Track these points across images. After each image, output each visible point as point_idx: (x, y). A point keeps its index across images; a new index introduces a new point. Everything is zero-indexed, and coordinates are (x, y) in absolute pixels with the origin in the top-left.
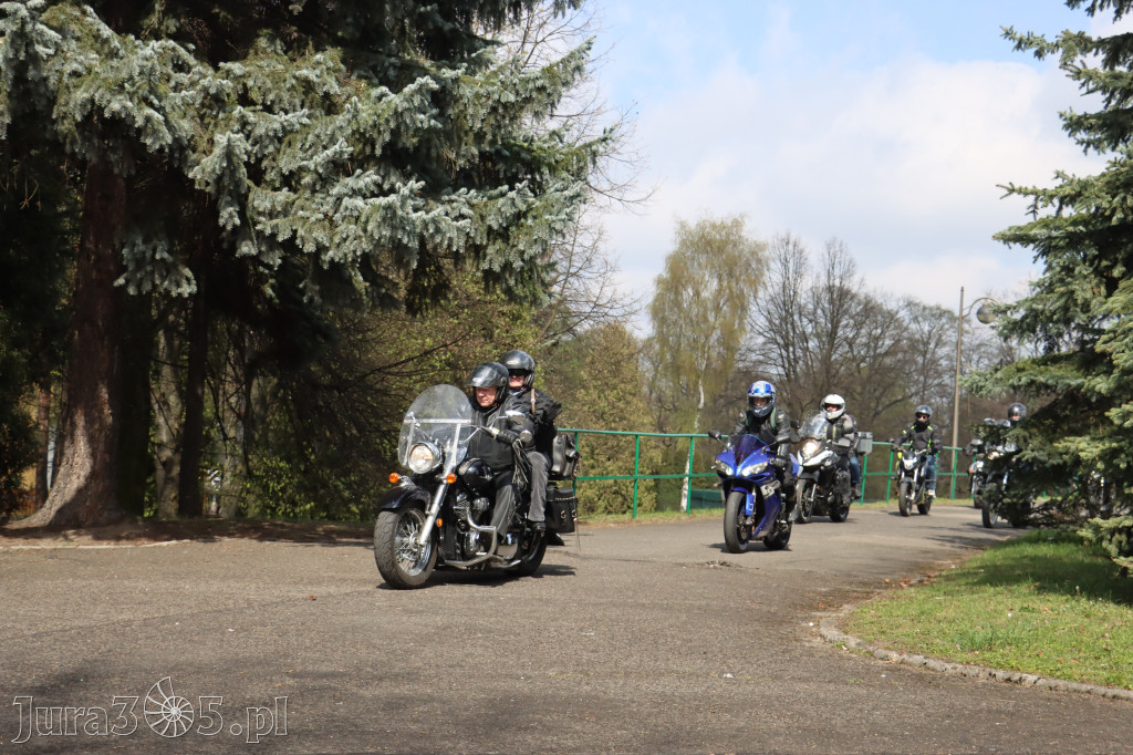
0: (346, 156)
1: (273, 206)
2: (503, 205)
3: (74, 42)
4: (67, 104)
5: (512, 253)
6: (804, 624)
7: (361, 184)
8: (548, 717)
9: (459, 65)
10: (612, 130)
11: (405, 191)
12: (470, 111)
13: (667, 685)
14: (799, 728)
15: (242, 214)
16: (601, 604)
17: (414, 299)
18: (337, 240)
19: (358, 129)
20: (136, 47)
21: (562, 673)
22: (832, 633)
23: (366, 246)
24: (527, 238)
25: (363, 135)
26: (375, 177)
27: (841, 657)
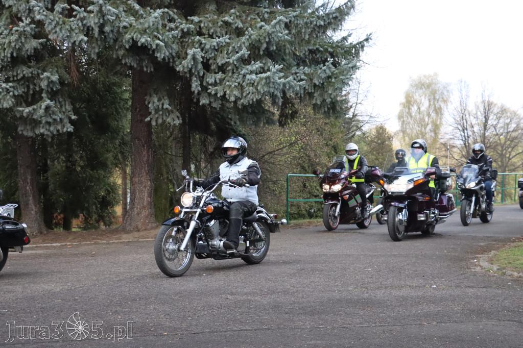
0: (246, 56)
1: (215, 81)
2: (320, 73)
3: (123, 13)
4: (122, 41)
5: (326, 95)
6: (472, 261)
7: (254, 68)
8: (348, 309)
9: (297, 9)
10: (370, 34)
11: (274, 70)
12: (303, 30)
13: (404, 292)
14: (468, 310)
15: (201, 85)
16: (375, 255)
17: (282, 120)
18: (244, 95)
19: (252, 42)
20: (150, 13)
21: (355, 288)
22: (485, 264)
23: (258, 97)
24: (332, 88)
25: (254, 45)
26: (261, 65)
27: (490, 276)
